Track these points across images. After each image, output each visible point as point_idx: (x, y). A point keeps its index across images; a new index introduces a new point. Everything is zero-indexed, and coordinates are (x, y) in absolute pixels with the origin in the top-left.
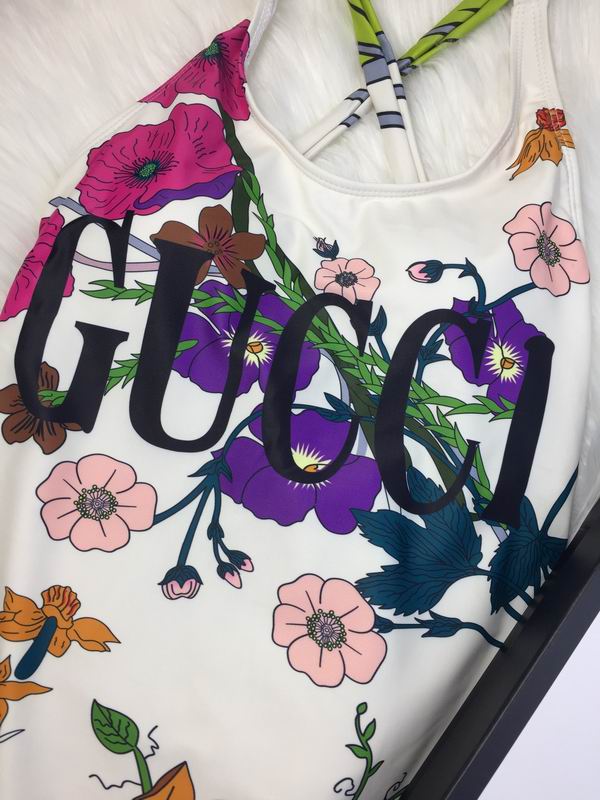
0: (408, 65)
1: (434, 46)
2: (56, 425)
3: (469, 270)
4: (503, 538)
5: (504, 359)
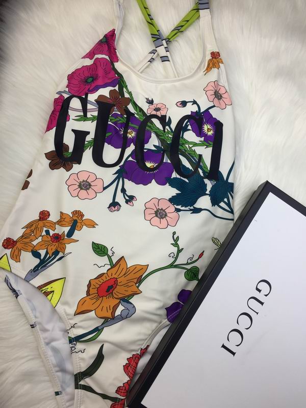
0: (168, 41)
1: (176, 34)
2: (69, 163)
3: (195, 102)
4: (213, 184)
5: (208, 129)
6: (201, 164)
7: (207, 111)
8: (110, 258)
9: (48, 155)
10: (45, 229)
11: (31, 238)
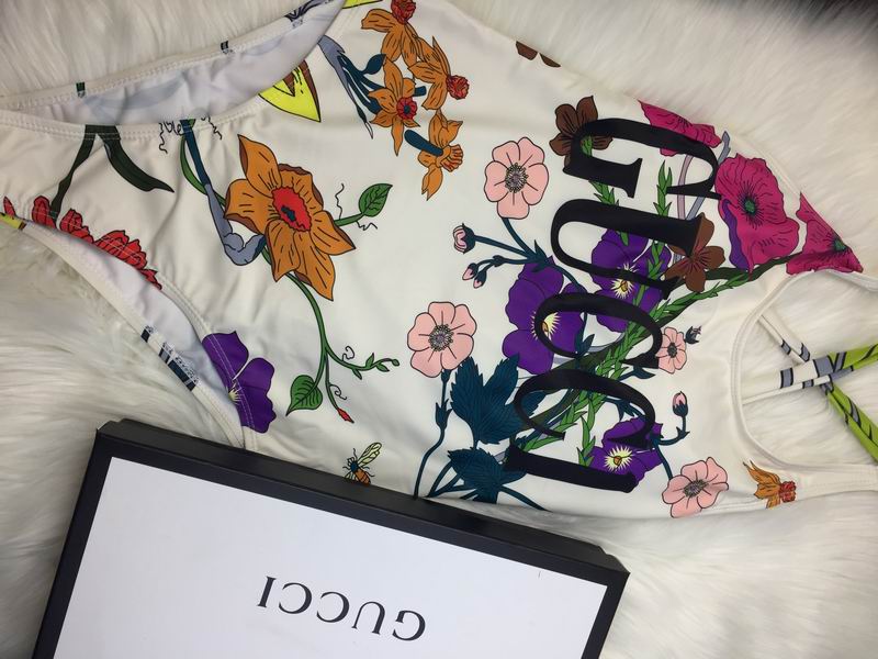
0: (828, 389)
1: (842, 408)
2: (569, 148)
3: (682, 434)
4: (497, 459)
5: (621, 459)
6: (544, 436)
7: (661, 460)
8: (354, 219)
9: (588, 103)
10: (428, 86)
11: (412, 56)
